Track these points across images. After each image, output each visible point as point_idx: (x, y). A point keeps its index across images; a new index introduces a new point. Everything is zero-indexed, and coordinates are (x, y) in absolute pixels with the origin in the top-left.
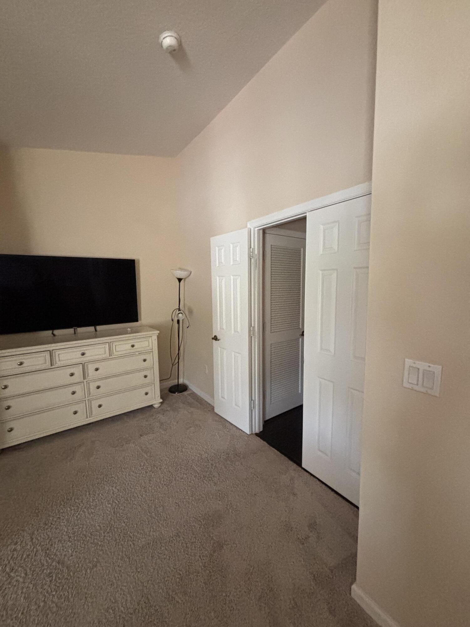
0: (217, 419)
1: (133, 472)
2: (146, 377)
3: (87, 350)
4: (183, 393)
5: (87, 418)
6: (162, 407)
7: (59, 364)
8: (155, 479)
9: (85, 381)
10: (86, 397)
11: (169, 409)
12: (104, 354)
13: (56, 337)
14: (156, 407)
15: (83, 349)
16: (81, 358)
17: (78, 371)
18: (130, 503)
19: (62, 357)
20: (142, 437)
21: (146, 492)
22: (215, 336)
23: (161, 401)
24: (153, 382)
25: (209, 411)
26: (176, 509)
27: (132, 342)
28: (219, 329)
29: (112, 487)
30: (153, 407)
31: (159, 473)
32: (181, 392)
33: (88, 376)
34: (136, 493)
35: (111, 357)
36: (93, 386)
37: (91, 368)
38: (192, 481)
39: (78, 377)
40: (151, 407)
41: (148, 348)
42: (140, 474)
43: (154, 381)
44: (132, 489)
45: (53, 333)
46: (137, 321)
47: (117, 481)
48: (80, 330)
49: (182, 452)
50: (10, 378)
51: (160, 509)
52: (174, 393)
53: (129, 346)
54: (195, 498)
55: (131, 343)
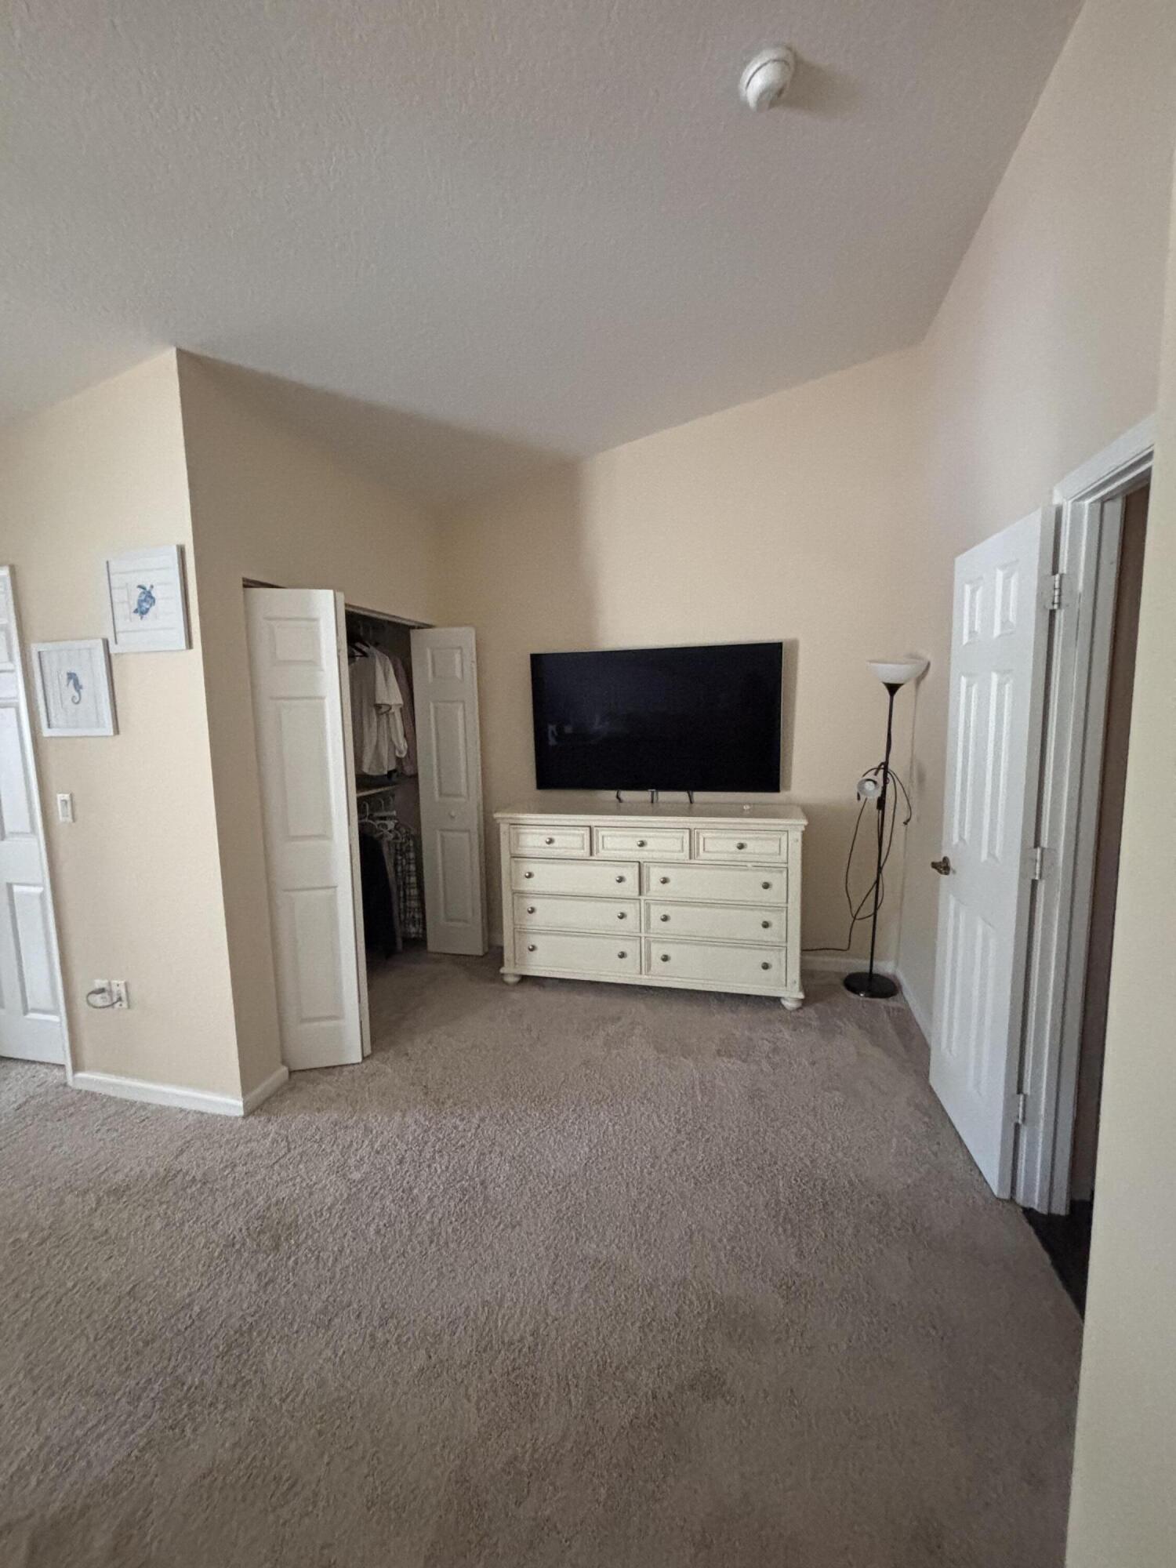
0: (926, 1103)
1: (659, 1116)
2: (766, 925)
3: (650, 837)
4: (878, 1000)
5: (641, 973)
6: (800, 1013)
7: (603, 854)
8: (683, 1155)
9: (642, 898)
10: (643, 930)
11: (815, 1023)
12: (679, 851)
13: (622, 805)
14: (788, 1008)
15: (643, 835)
16: (636, 850)
17: (631, 874)
18: (616, 1168)
19: (609, 843)
20: (717, 1058)
21: (653, 1166)
22: (945, 859)
23: (801, 996)
24: (784, 945)
25: (915, 1071)
26: (681, 1238)
27: (742, 837)
28: (956, 840)
29: (611, 1120)
30: (781, 1004)
31: (700, 1148)
32: (872, 996)
33: (648, 890)
34: (637, 1158)
35: (692, 861)
36: (657, 912)
37: (655, 874)
38: (752, 1210)
39: (631, 886)
40: (776, 1001)
41: (778, 859)
42: (666, 1127)
43: (787, 941)
44: (636, 1144)
45: (618, 797)
46: (777, 790)
47: (622, 1114)
48: (664, 796)
49: (777, 1132)
50: (535, 863)
51: (654, 1217)
52: (855, 991)
53: (732, 846)
54: (733, 1248)
55: (739, 838)
